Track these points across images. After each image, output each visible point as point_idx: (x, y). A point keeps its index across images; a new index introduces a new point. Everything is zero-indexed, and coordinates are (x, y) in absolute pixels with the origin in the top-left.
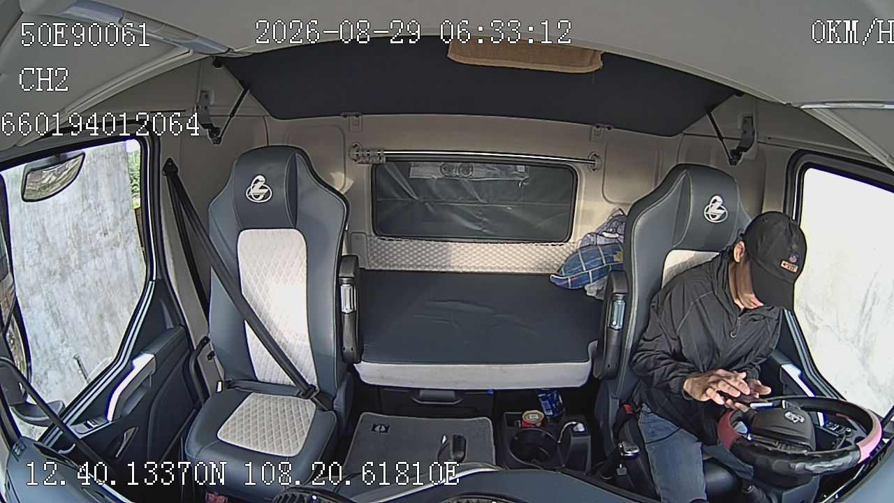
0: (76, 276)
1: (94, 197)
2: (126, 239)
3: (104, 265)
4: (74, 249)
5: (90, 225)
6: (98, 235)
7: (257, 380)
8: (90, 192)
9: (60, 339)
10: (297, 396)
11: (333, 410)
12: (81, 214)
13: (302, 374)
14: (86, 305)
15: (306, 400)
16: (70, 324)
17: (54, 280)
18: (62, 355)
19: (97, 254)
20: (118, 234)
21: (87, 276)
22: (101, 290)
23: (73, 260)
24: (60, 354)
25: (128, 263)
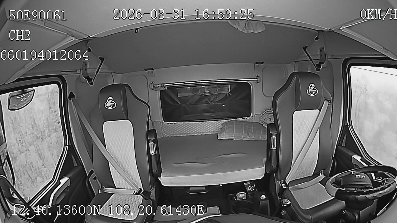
0: (48, 139)
1: (53, 108)
4: (47, 128)
5: (53, 119)
6: (56, 123)
8: (52, 106)
12: (49, 114)
14: (52, 151)
17: (39, 141)
21: (52, 140)
22: (58, 146)
23: (46, 133)
24: (42, 171)
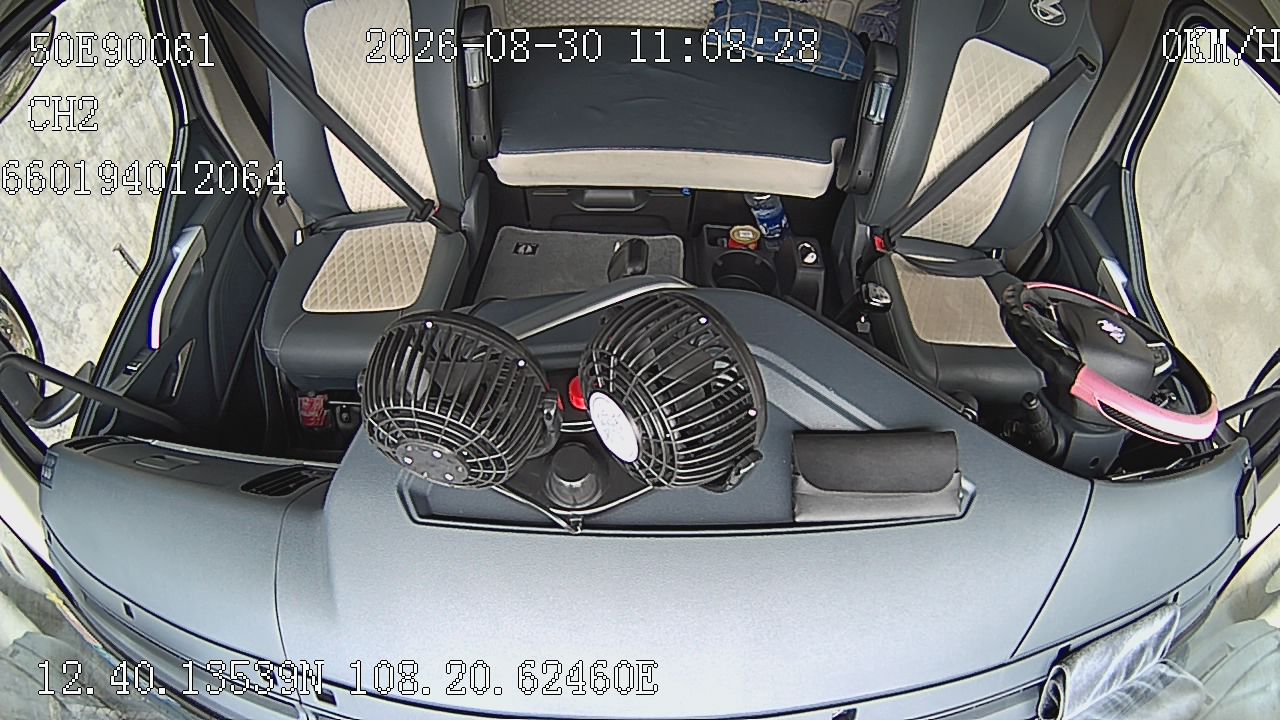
2: (149, 85)
3: (126, 133)
7: (351, 212)
9: (85, 258)
10: (408, 220)
11: (460, 229)
13: (413, 187)
15: (422, 224)
16: (94, 232)
18: (91, 277)
19: (114, 124)
20: (138, 85)
24: (88, 279)
25: (157, 114)
